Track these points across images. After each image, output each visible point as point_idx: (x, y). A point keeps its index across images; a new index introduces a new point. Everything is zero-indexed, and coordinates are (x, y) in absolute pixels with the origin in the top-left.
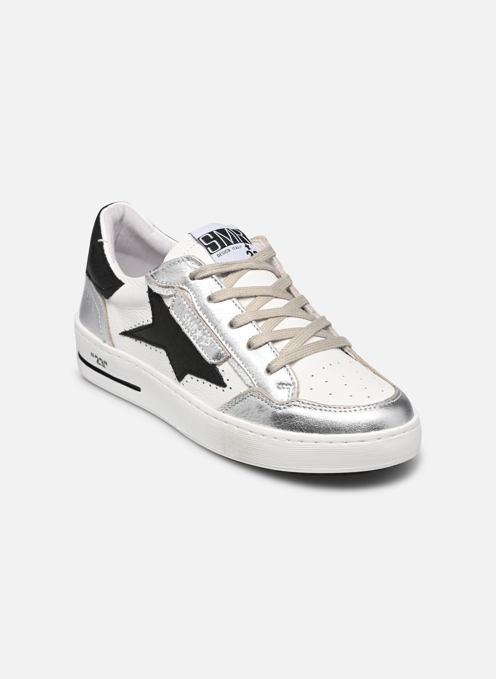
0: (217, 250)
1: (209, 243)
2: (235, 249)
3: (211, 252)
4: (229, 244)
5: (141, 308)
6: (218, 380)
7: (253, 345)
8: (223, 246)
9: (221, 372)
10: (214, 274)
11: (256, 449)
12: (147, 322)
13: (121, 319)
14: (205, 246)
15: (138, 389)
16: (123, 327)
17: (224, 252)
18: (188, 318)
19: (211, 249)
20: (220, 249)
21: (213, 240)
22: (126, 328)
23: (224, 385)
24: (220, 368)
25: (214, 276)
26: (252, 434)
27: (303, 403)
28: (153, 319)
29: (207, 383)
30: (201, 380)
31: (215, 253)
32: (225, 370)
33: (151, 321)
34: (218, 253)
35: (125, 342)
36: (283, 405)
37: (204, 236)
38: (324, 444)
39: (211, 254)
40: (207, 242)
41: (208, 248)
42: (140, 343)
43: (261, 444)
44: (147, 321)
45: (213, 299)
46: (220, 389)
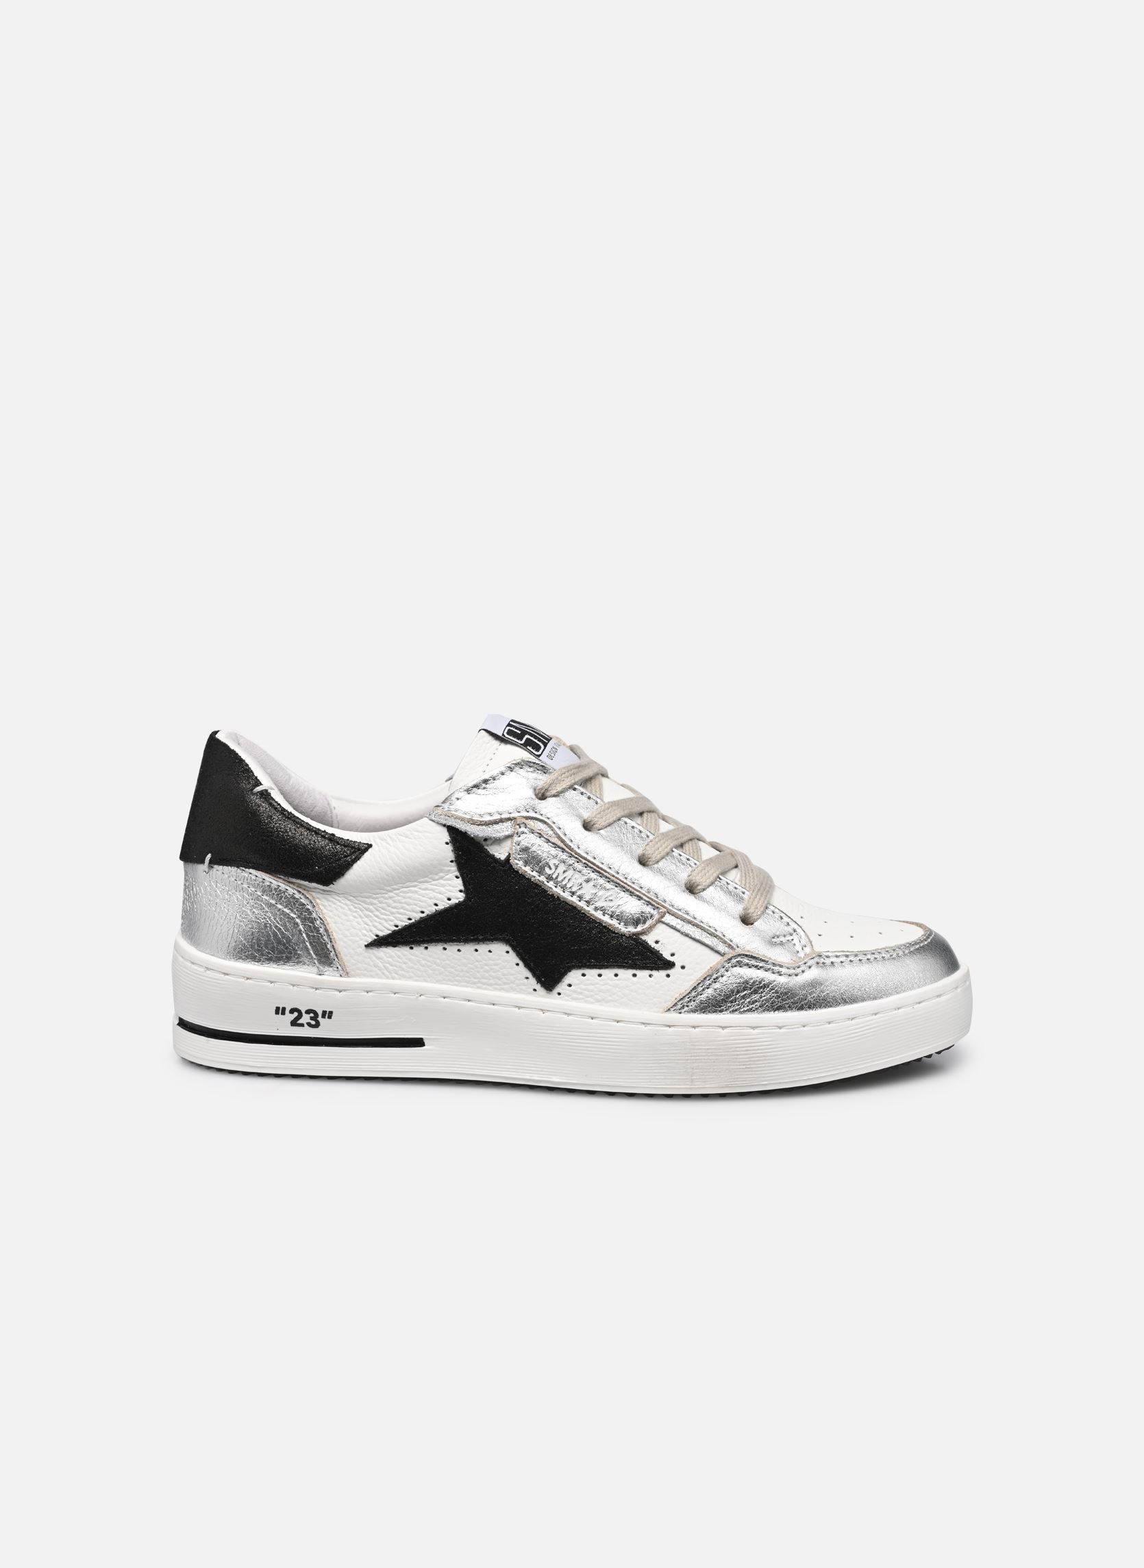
0: (542, 749)
1: (524, 740)
3: (536, 754)
5: (426, 879)
6: (652, 960)
7: (698, 885)
9: (653, 945)
10: (575, 784)
11: (768, 1056)
12: (448, 901)
13: (361, 917)
14: (520, 745)
15: (418, 1043)
16: (371, 931)
18: (557, 867)
20: (545, 748)
21: (523, 734)
22: (381, 931)
23: (669, 965)
24: (650, 939)
25: (576, 786)
26: (756, 1031)
27: (828, 957)
28: (467, 890)
29: (625, 974)
30: (608, 973)
31: (542, 754)
32: (661, 939)
33: (461, 897)
35: (379, 958)
36: (798, 968)
38: (890, 1013)
39: (538, 756)
40: (519, 738)
41: (529, 747)
42: (425, 951)
43: (778, 1044)
44: (446, 899)
45: (594, 824)
46: (659, 975)
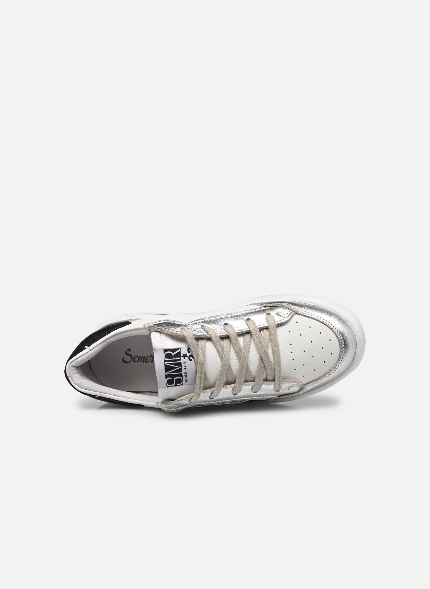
0: (182, 380)
1: (175, 382)
2: (186, 368)
3: (181, 384)
4: (180, 370)
8: (181, 375)
14: (175, 386)
17: (186, 377)
19: (179, 383)
20: (182, 378)
21: (173, 379)
31: (183, 382)
34: (184, 381)
37: (167, 382)
39: (182, 384)
40: (173, 383)
41: (178, 384)
